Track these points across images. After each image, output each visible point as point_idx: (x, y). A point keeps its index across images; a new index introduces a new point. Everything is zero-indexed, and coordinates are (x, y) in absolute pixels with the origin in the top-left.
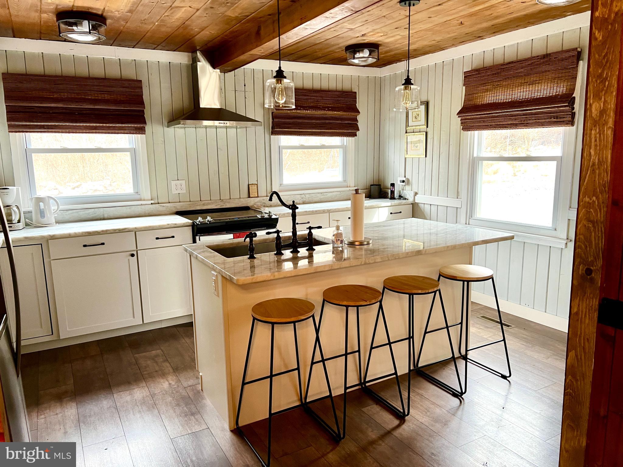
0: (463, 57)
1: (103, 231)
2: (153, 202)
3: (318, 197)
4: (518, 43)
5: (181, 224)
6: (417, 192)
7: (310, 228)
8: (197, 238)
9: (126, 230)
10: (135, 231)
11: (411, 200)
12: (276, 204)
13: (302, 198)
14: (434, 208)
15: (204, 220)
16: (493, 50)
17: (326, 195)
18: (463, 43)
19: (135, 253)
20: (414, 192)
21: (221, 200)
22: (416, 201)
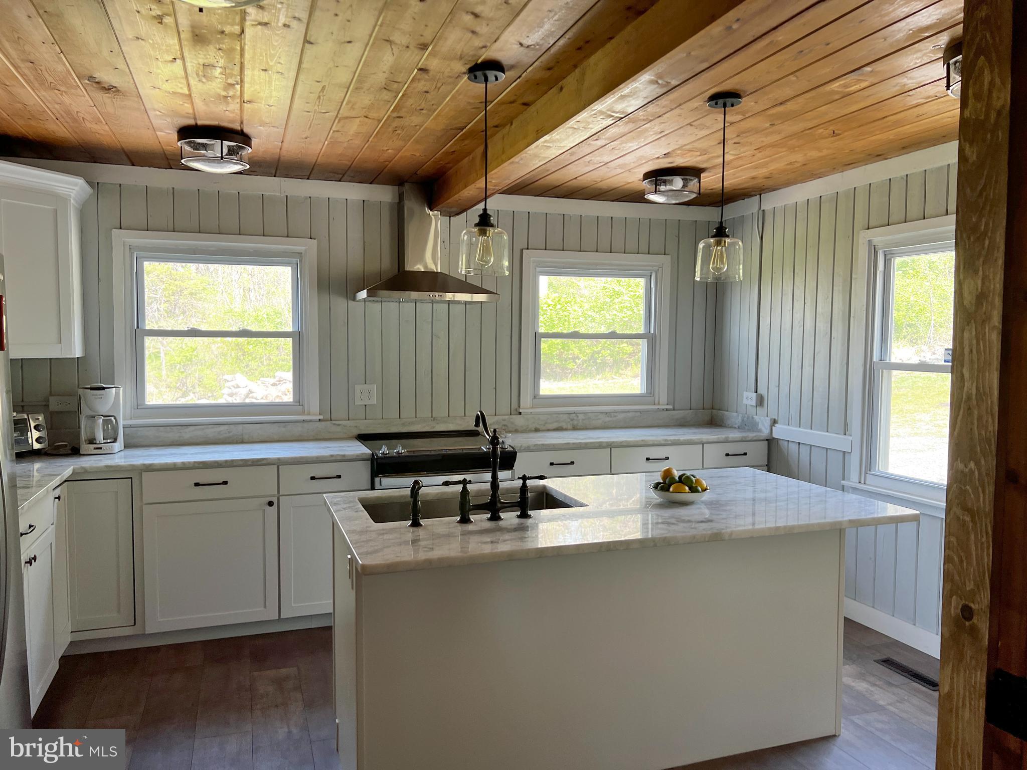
0: (853, 189)
1: (226, 461)
2: (321, 417)
3: (599, 419)
4: (949, 165)
5: (353, 455)
6: (777, 419)
7: (524, 478)
8: (377, 480)
9: (264, 462)
10: (279, 464)
11: (765, 432)
12: (525, 428)
13: (572, 420)
14: (804, 451)
15: (391, 451)
16: (905, 178)
17: (615, 416)
18: (851, 166)
19: (275, 500)
20: (771, 419)
21: (432, 419)
22: (775, 436)
